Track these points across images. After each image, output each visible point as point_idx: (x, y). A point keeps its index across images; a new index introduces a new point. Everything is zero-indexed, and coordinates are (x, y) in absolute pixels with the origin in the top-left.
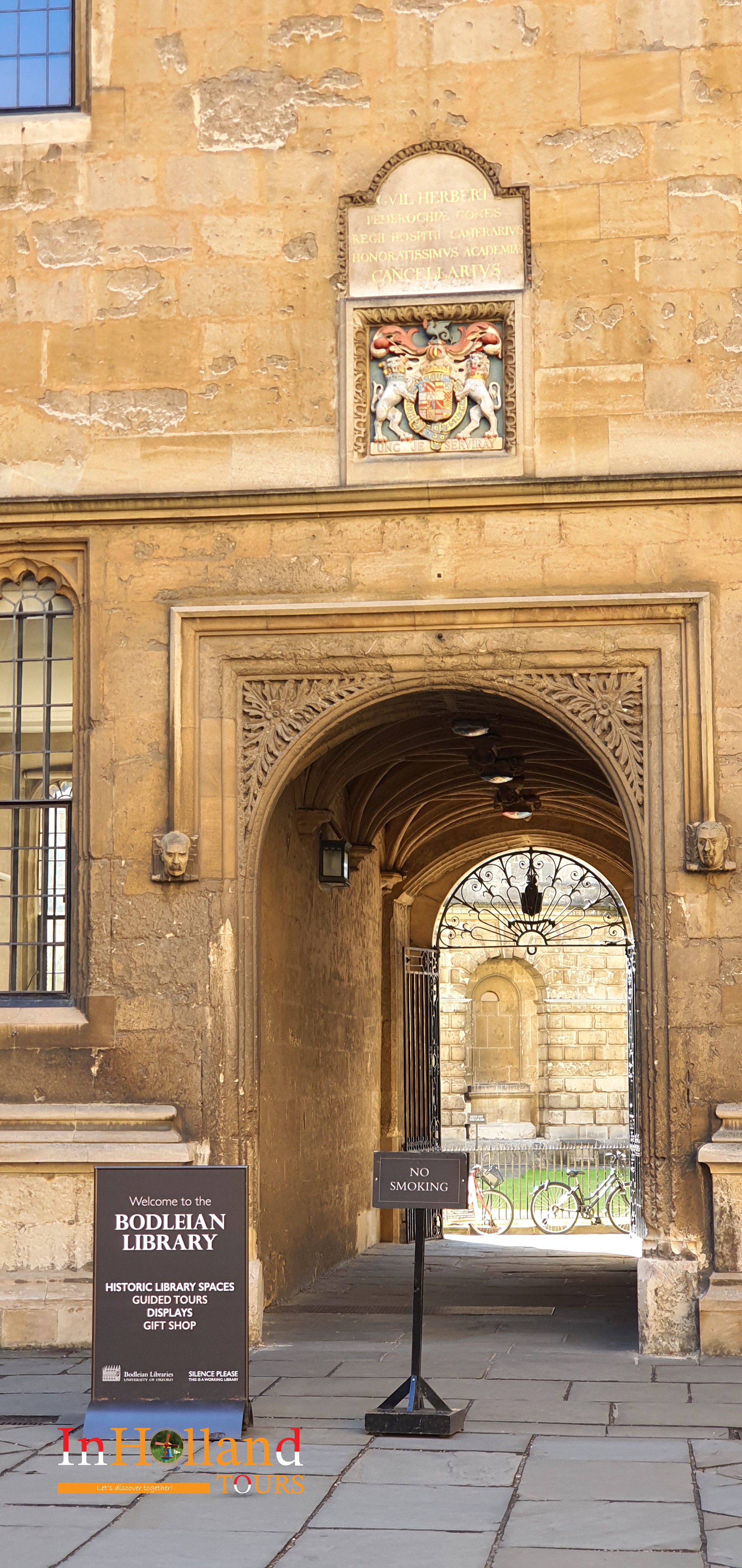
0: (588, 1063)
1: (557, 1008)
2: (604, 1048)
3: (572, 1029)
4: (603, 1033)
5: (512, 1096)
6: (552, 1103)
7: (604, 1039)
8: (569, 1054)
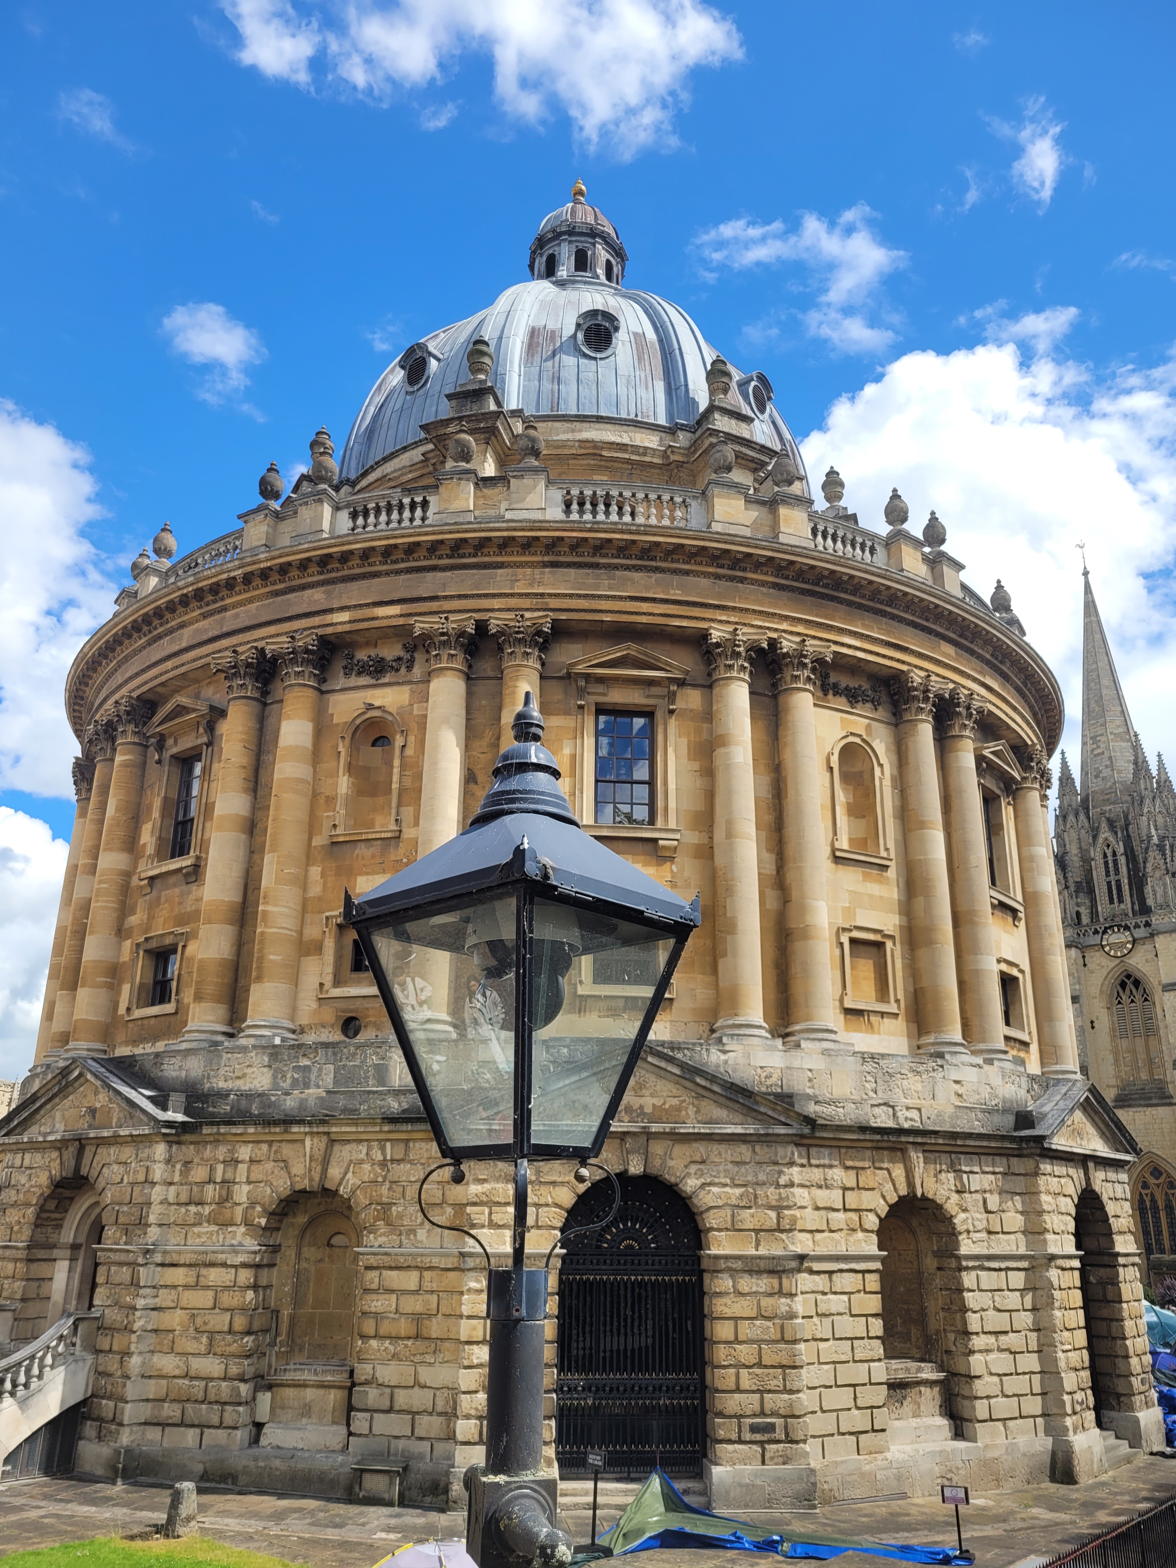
0: (410, 1343)
1: (373, 1261)
2: (434, 1320)
3: (393, 1291)
4: (434, 1298)
5: (322, 1386)
7: (435, 1306)
8: (385, 1329)
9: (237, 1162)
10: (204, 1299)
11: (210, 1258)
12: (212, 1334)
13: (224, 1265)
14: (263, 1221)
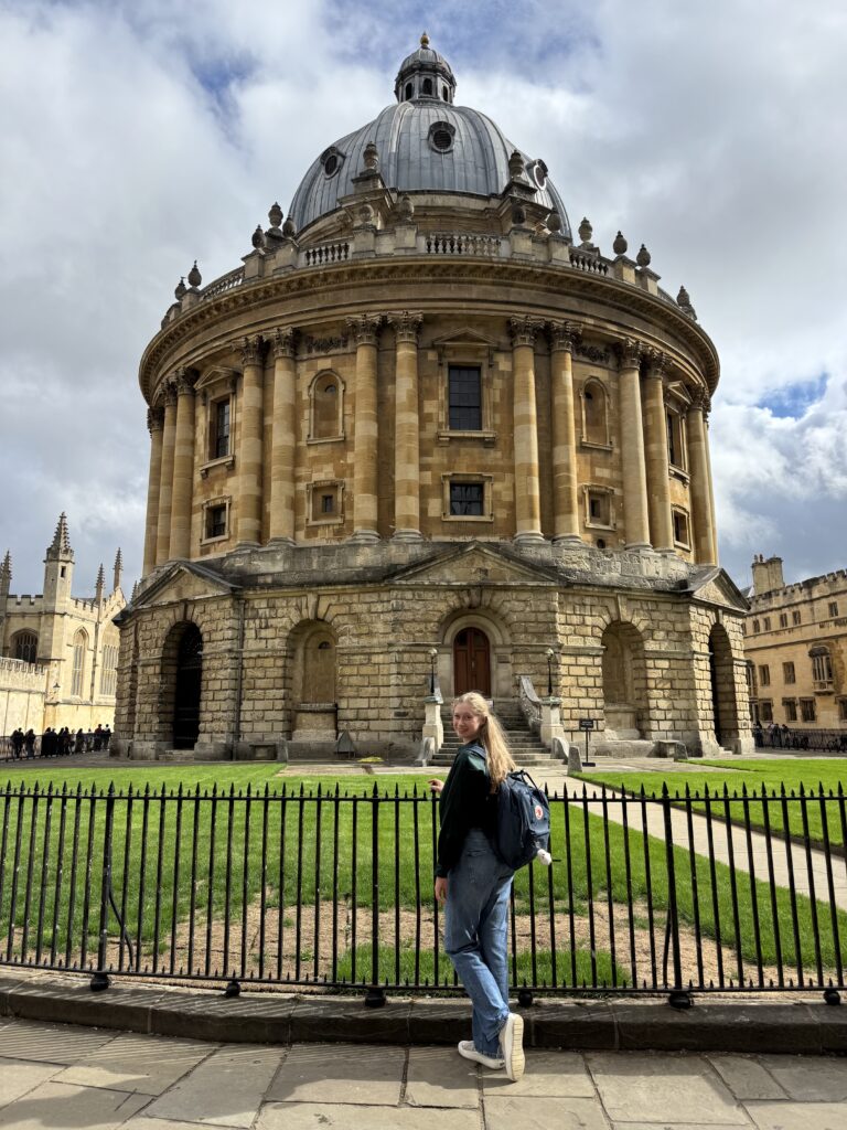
1: (651, 655)
4: (675, 672)
5: (626, 712)
6: (651, 716)
9: (584, 605)
10: (581, 671)
11: (581, 652)
12: (587, 687)
13: (589, 655)
14: (601, 635)
